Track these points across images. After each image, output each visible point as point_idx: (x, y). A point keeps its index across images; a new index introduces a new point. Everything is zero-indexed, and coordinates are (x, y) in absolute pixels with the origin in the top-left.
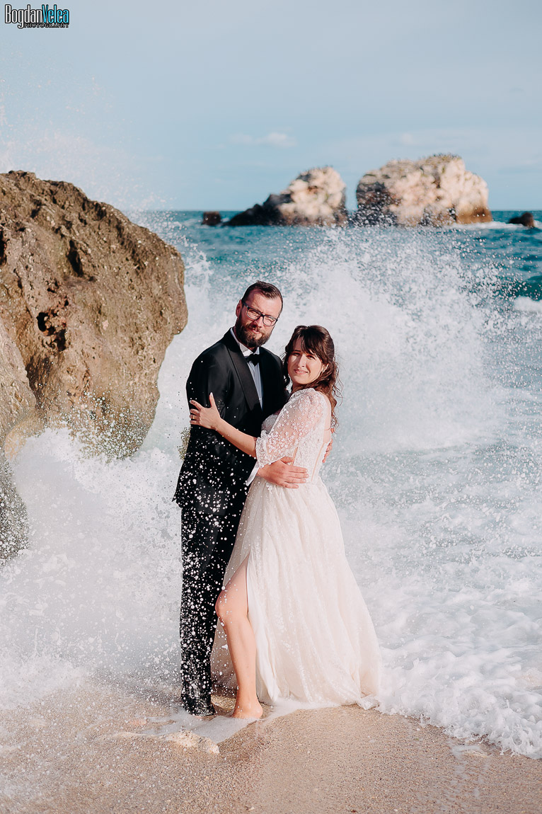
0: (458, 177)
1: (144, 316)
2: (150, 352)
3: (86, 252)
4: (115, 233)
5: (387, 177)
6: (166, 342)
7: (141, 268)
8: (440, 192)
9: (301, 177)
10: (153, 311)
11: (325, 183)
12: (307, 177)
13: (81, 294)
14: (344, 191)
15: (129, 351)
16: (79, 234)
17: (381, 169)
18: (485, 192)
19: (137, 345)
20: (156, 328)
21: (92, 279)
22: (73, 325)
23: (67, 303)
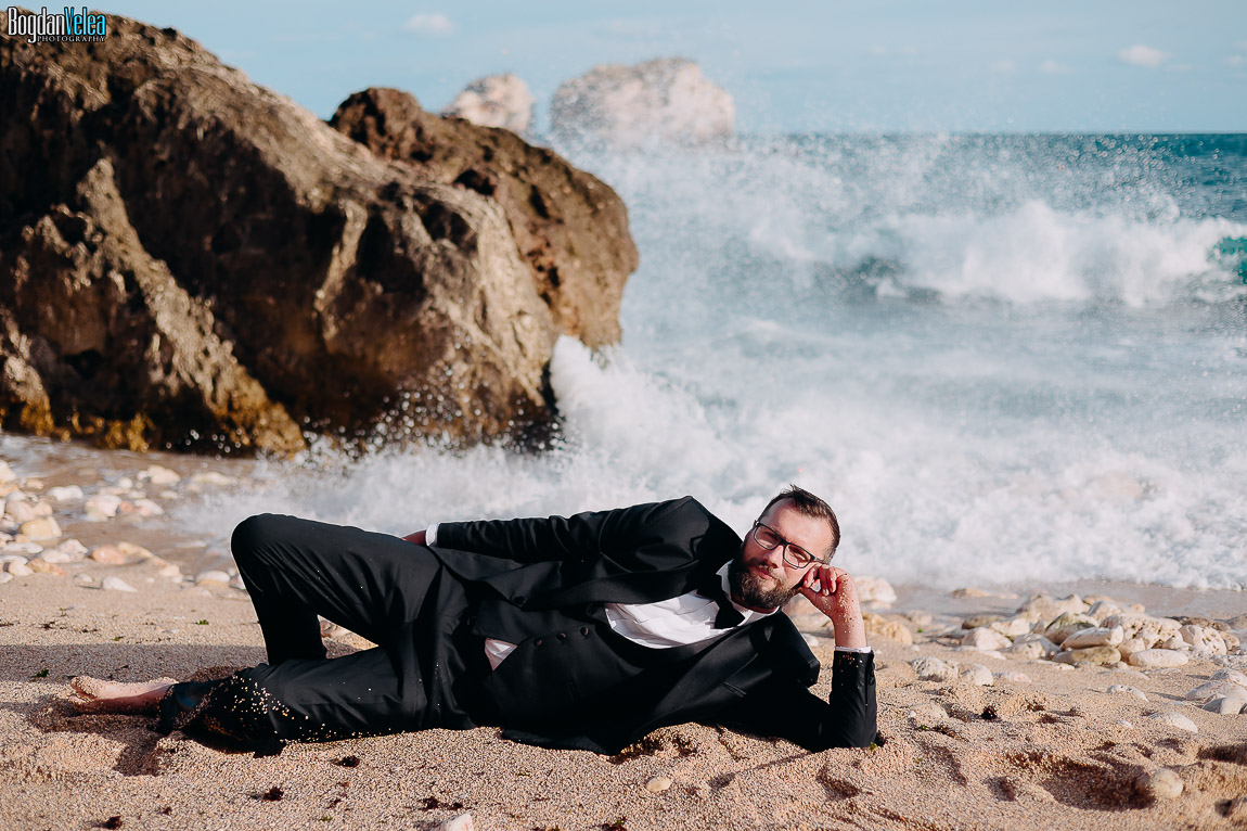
0: (693, 89)
1: (605, 257)
2: (613, 290)
3: (549, 197)
4: (564, 178)
5: (592, 88)
6: (623, 282)
7: (595, 213)
8: (669, 110)
9: (470, 88)
10: (610, 252)
11: (507, 97)
12: (480, 88)
13: (558, 237)
14: (533, 107)
15: (597, 289)
16: (536, 178)
17: (584, 77)
18: (730, 110)
19: (601, 282)
20: (617, 267)
21: (560, 222)
22: (558, 263)
23: (548, 245)
